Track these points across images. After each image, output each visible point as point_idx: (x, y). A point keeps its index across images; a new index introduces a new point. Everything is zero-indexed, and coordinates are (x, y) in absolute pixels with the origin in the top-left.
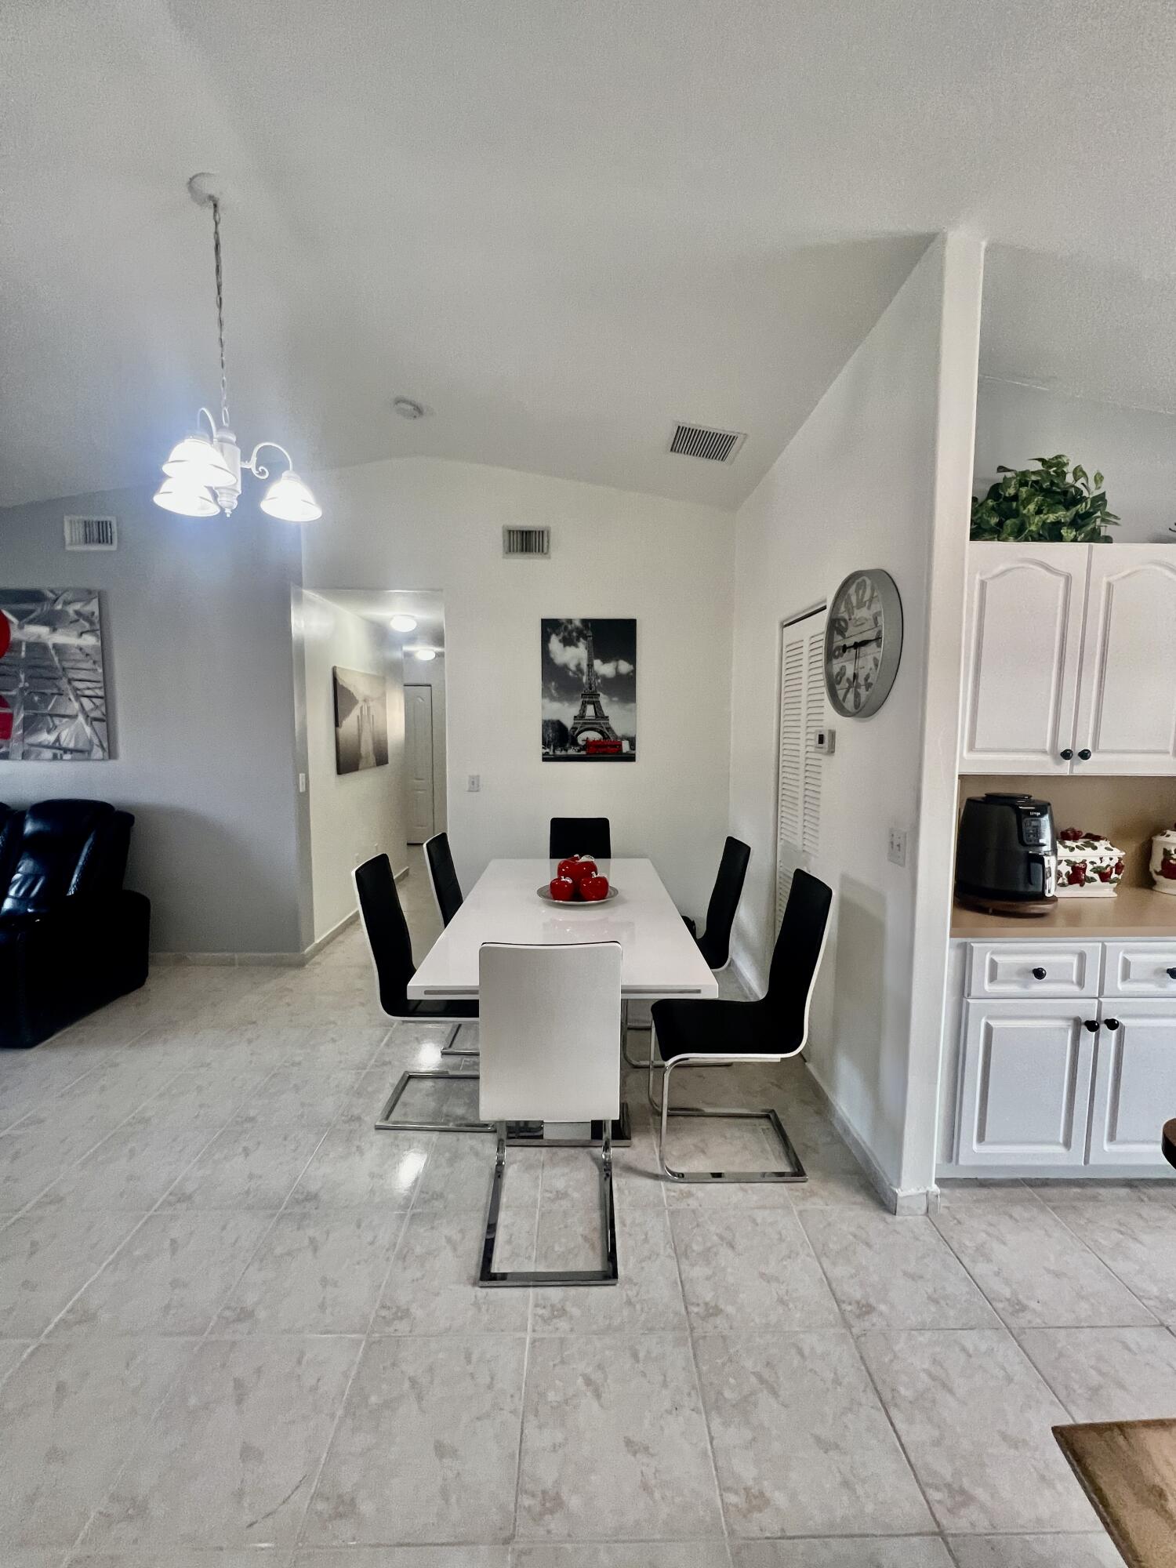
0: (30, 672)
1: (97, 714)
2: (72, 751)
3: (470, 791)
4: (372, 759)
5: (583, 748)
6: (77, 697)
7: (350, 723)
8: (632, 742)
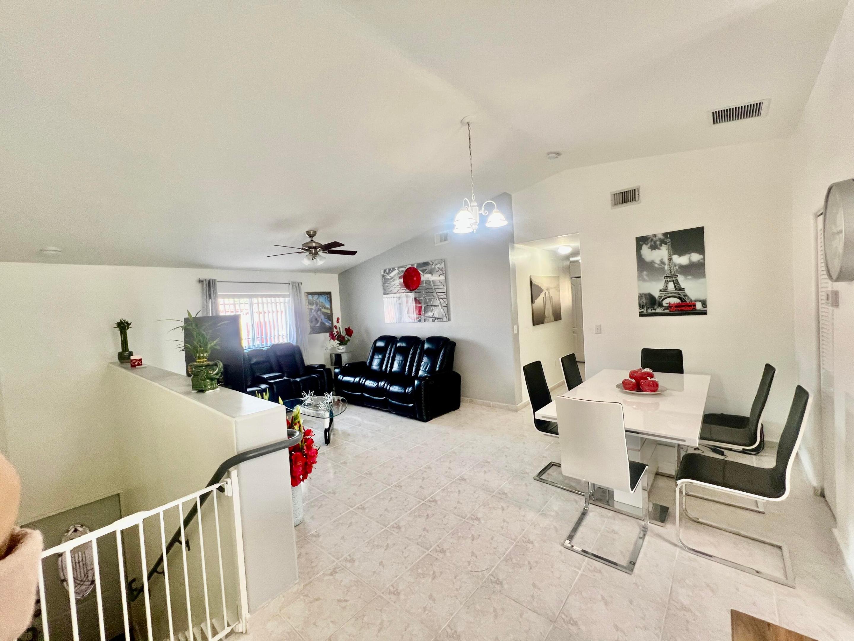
0: (426, 291)
1: (445, 305)
2: (438, 318)
3: (596, 333)
4: (552, 318)
5: (667, 308)
6: (439, 298)
7: (539, 301)
8: (704, 303)
